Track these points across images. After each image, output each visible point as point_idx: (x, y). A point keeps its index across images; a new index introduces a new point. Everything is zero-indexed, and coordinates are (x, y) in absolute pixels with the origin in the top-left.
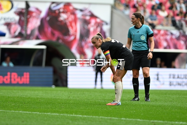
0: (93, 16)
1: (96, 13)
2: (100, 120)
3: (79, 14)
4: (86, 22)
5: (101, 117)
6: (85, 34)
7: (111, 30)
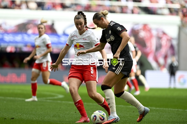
0: (164, 33)
1: (167, 31)
2: (169, 111)
3: (154, 33)
4: (159, 38)
5: (170, 109)
6: (159, 47)
7: (179, 44)
